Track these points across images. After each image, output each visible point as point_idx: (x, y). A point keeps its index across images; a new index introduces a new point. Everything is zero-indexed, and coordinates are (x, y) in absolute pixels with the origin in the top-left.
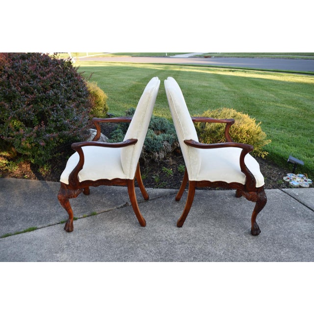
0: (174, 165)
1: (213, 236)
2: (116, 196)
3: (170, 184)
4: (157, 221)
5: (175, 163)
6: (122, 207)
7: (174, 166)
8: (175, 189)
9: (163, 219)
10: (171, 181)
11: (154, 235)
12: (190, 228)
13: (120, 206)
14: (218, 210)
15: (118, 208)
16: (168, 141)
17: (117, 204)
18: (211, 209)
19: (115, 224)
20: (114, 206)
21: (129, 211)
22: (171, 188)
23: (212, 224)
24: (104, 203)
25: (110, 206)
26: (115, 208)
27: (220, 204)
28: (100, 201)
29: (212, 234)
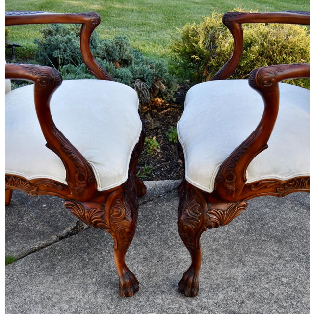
0: (158, 128)
1: (288, 284)
2: (51, 208)
3: (159, 168)
4: (155, 260)
5: (158, 124)
6: (70, 234)
7: (159, 131)
8: (171, 178)
9: (168, 254)
10: (159, 162)
11: (159, 301)
12: (233, 270)
13: (65, 231)
14: (275, 218)
15: (61, 238)
16: (142, 80)
17: (57, 229)
18: (261, 219)
19: (62, 281)
20: (51, 234)
21: (87, 244)
22: (162, 177)
23: (277, 255)
24: (28, 229)
25: (42, 234)
26: (55, 238)
27: (273, 204)
28: (16, 225)
29: (284, 280)
